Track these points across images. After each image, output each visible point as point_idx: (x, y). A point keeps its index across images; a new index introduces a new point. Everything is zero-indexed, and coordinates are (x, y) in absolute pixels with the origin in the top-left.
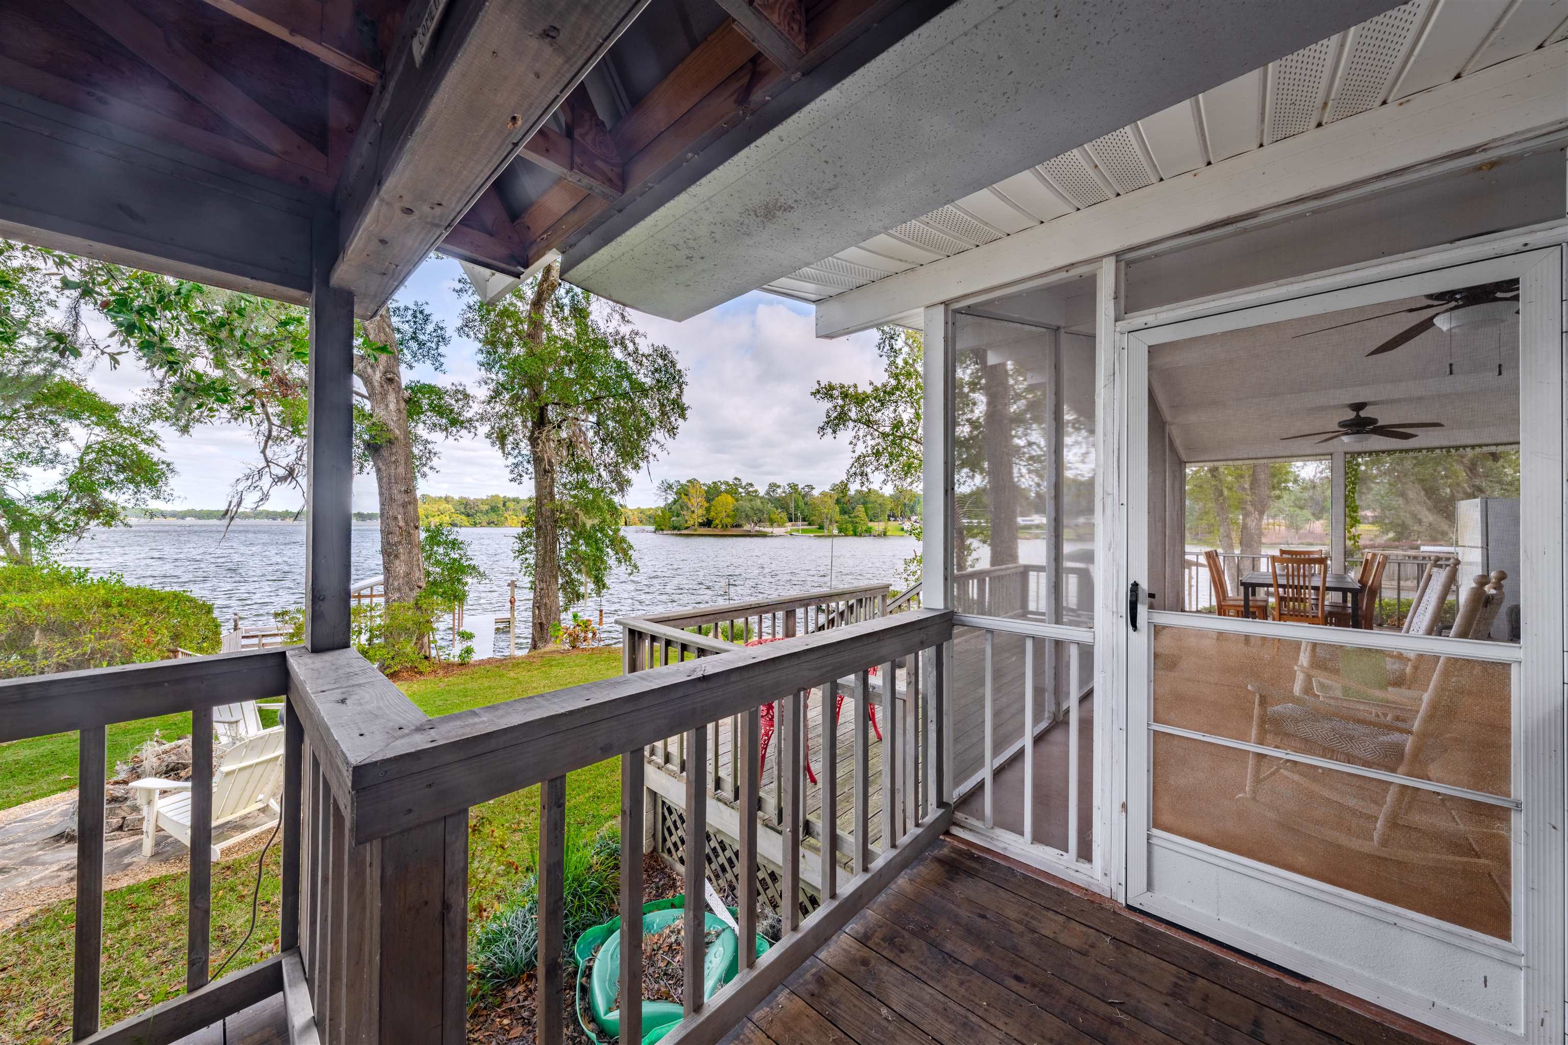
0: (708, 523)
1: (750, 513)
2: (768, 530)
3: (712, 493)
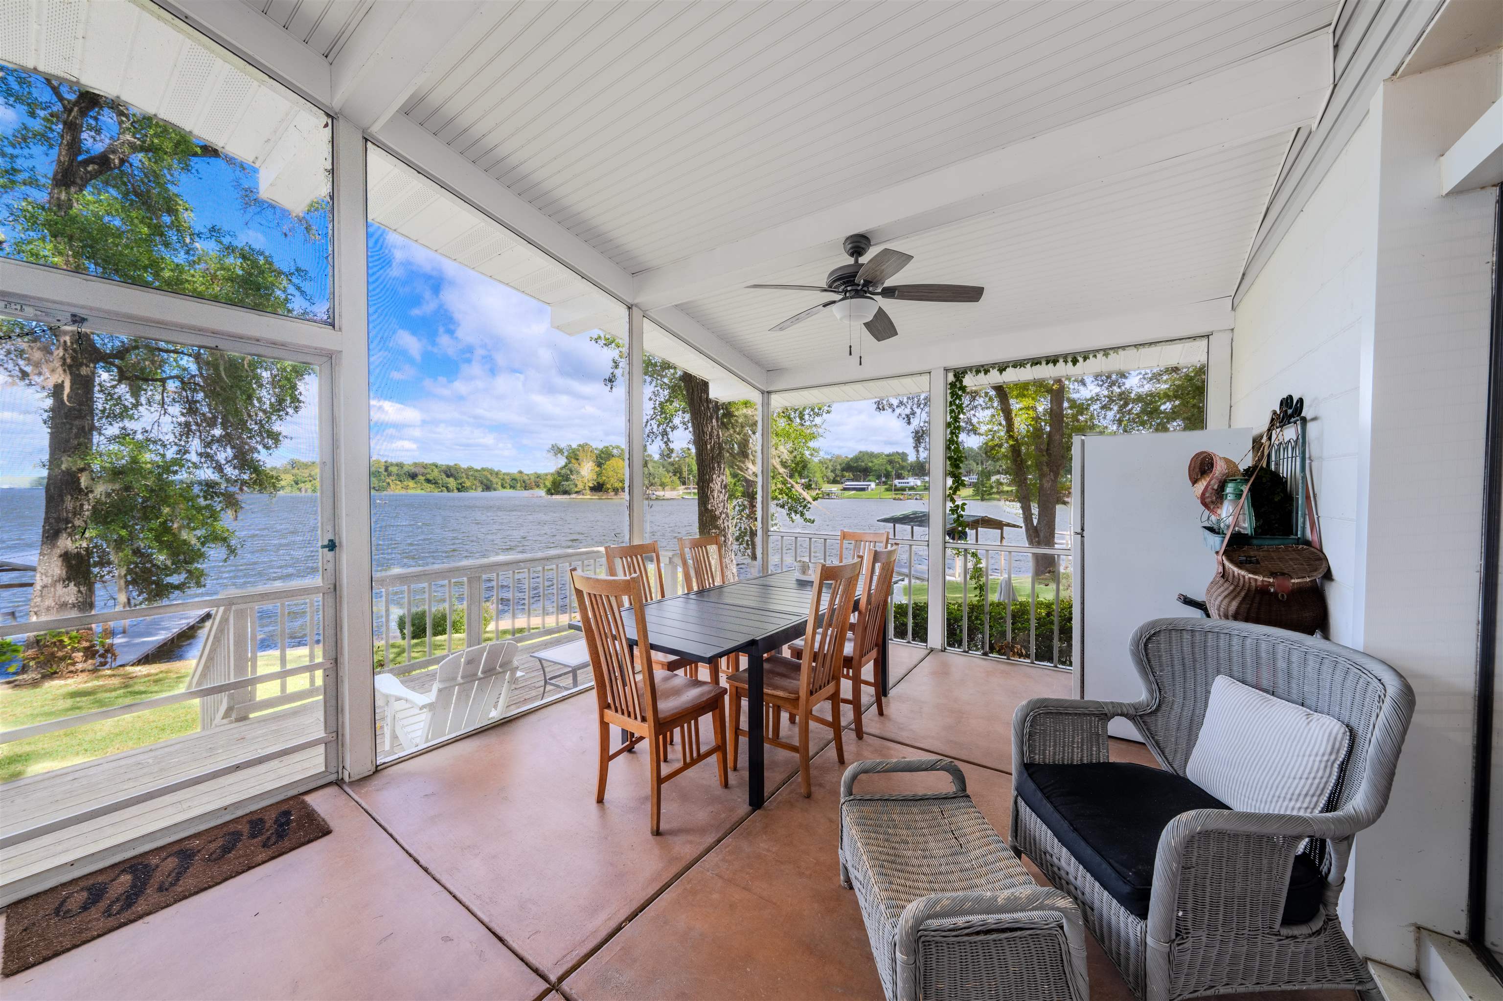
0: (598, 488)
2: (660, 493)
3: (603, 457)
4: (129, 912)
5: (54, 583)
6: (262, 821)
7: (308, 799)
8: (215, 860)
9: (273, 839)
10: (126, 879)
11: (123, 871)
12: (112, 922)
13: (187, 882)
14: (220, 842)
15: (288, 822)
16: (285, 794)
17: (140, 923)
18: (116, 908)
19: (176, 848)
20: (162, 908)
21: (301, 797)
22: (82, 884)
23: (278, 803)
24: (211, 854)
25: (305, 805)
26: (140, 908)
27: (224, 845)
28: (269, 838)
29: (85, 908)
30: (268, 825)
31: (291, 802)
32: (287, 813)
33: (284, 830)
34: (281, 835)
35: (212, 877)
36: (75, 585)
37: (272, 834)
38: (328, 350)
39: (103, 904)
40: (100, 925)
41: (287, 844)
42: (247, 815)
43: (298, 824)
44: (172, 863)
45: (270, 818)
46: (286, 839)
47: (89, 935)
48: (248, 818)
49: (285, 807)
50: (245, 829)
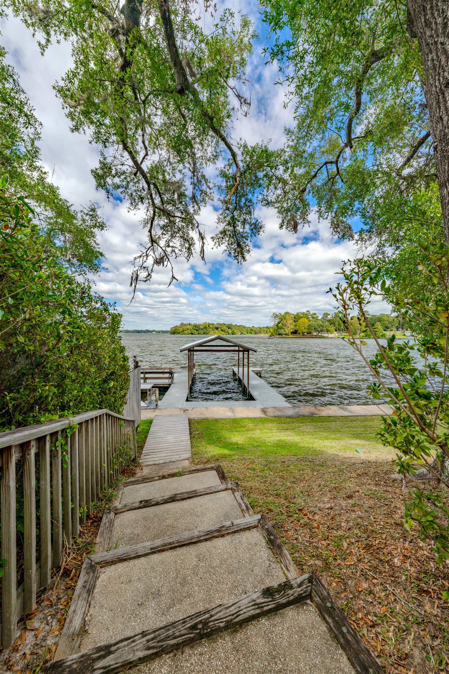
0: (295, 332)
1: (317, 327)
2: (326, 335)
3: (297, 318)
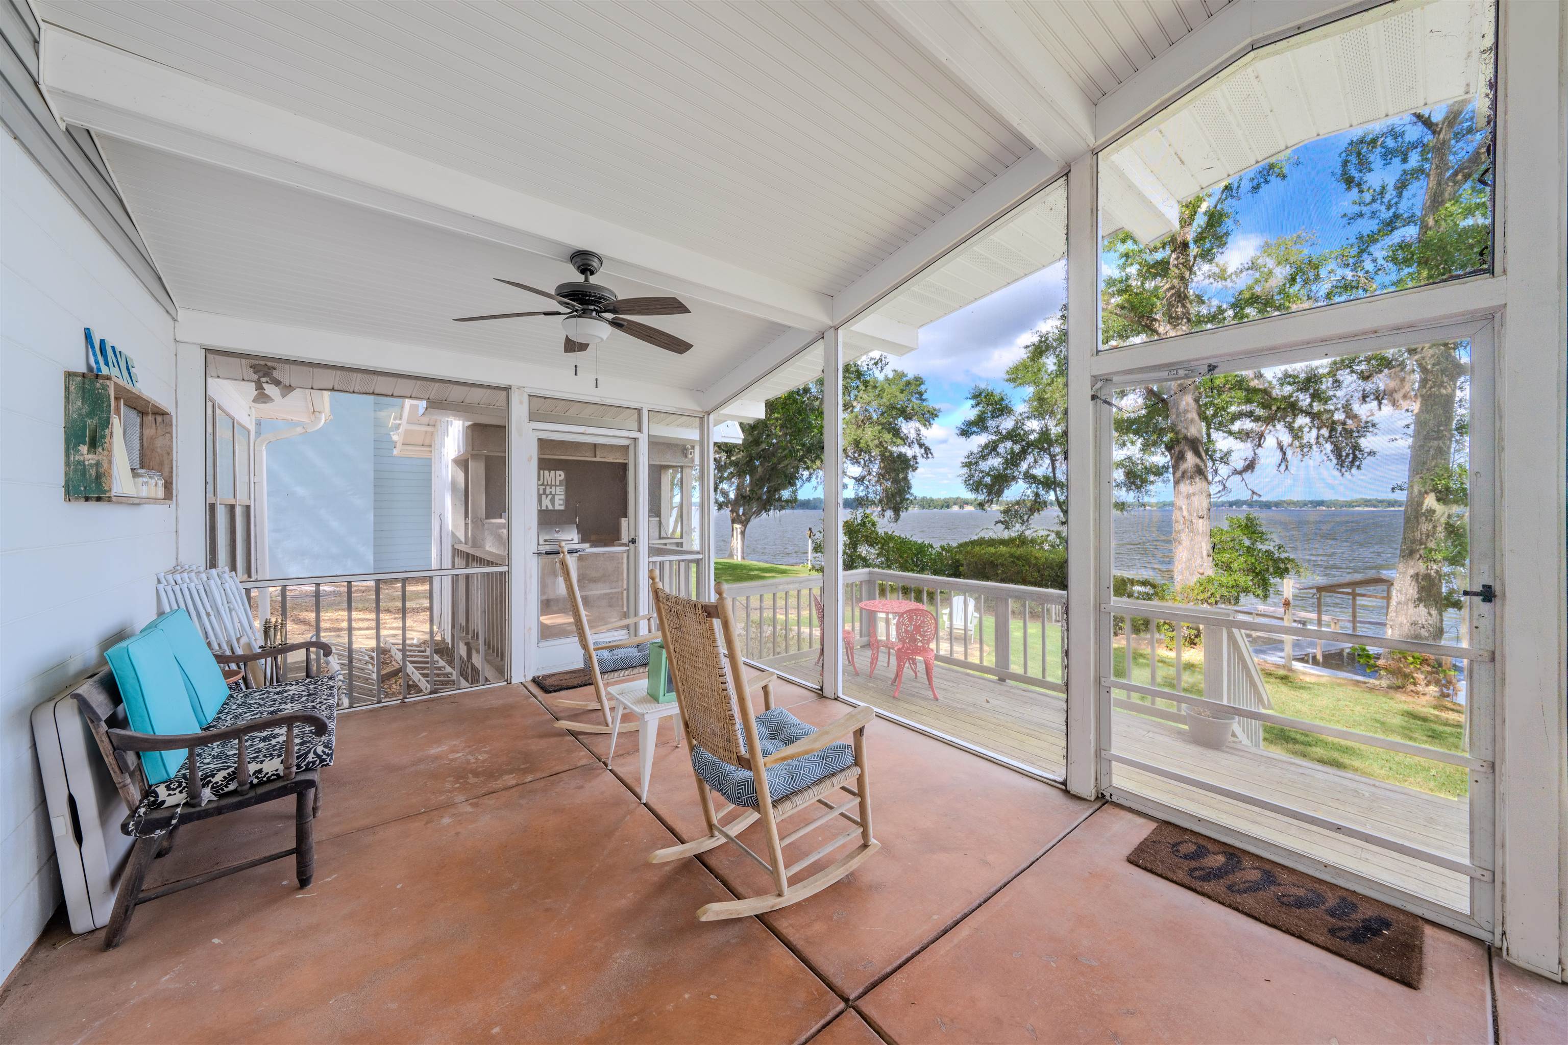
4: (1201, 883)
5: (1406, 603)
6: (1354, 907)
7: (1428, 930)
8: (1282, 903)
9: (1343, 934)
10: (1221, 859)
11: (1225, 853)
12: (1187, 880)
13: (1248, 900)
14: (1301, 892)
15: (1377, 933)
16: (1404, 903)
17: (1200, 898)
18: (1197, 873)
19: (1268, 867)
20: (1220, 902)
21: (1420, 922)
22: (1200, 841)
23: (1388, 905)
24: (1284, 896)
25: (1416, 933)
26: (1207, 887)
27: (1301, 897)
28: (1342, 929)
29: (1186, 857)
30: (1353, 916)
31: (1401, 917)
32: (1387, 925)
33: (1365, 936)
34: (1356, 937)
35: (1267, 913)
36: (1425, 606)
37: (1350, 928)
38: (1485, 309)
39: (1194, 864)
40: (1181, 875)
41: (1353, 949)
42: (1347, 890)
43: (1384, 944)
44: (1254, 875)
45: (1365, 912)
46: (1357, 946)
47: (1170, 875)
48: (1345, 894)
49: (1387, 915)
50: (1332, 901)
